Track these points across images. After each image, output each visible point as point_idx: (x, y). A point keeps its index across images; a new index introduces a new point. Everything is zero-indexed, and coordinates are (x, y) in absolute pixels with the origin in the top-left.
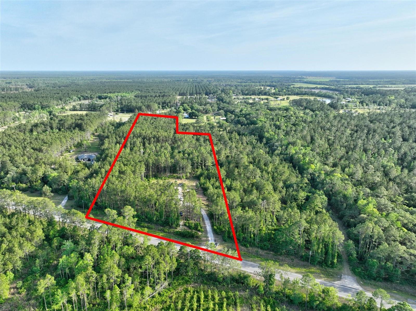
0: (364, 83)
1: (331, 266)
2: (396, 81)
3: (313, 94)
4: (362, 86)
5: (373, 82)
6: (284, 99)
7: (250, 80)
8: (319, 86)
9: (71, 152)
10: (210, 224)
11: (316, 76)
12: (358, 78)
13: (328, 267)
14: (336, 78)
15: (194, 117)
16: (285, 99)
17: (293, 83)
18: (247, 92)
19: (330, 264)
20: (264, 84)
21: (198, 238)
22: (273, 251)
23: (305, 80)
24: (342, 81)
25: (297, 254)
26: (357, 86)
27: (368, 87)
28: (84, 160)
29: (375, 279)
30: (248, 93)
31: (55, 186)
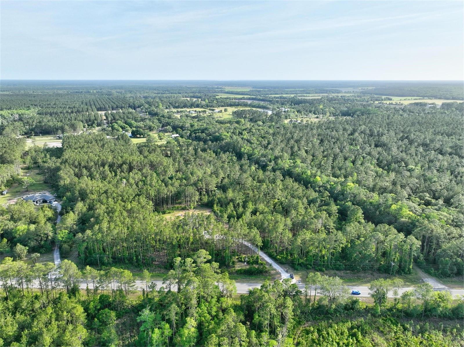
0: (283, 93)
1: (408, 272)
2: (309, 91)
3: (246, 105)
4: (284, 96)
5: (290, 91)
6: (221, 111)
7: (168, 91)
8: (246, 96)
9: (4, 195)
10: (265, 255)
11: (232, 86)
12: (275, 88)
13: (406, 273)
14: (253, 88)
15: (138, 136)
16: (223, 111)
17: (217, 94)
18: (177, 104)
19: (408, 271)
20: (187, 95)
21: (267, 273)
22: (349, 270)
23: (227, 90)
24: (263, 91)
25: (372, 268)
26: (280, 95)
27: (290, 96)
28: (37, 203)
29: (449, 276)
30: (179, 106)
31: (33, 244)
